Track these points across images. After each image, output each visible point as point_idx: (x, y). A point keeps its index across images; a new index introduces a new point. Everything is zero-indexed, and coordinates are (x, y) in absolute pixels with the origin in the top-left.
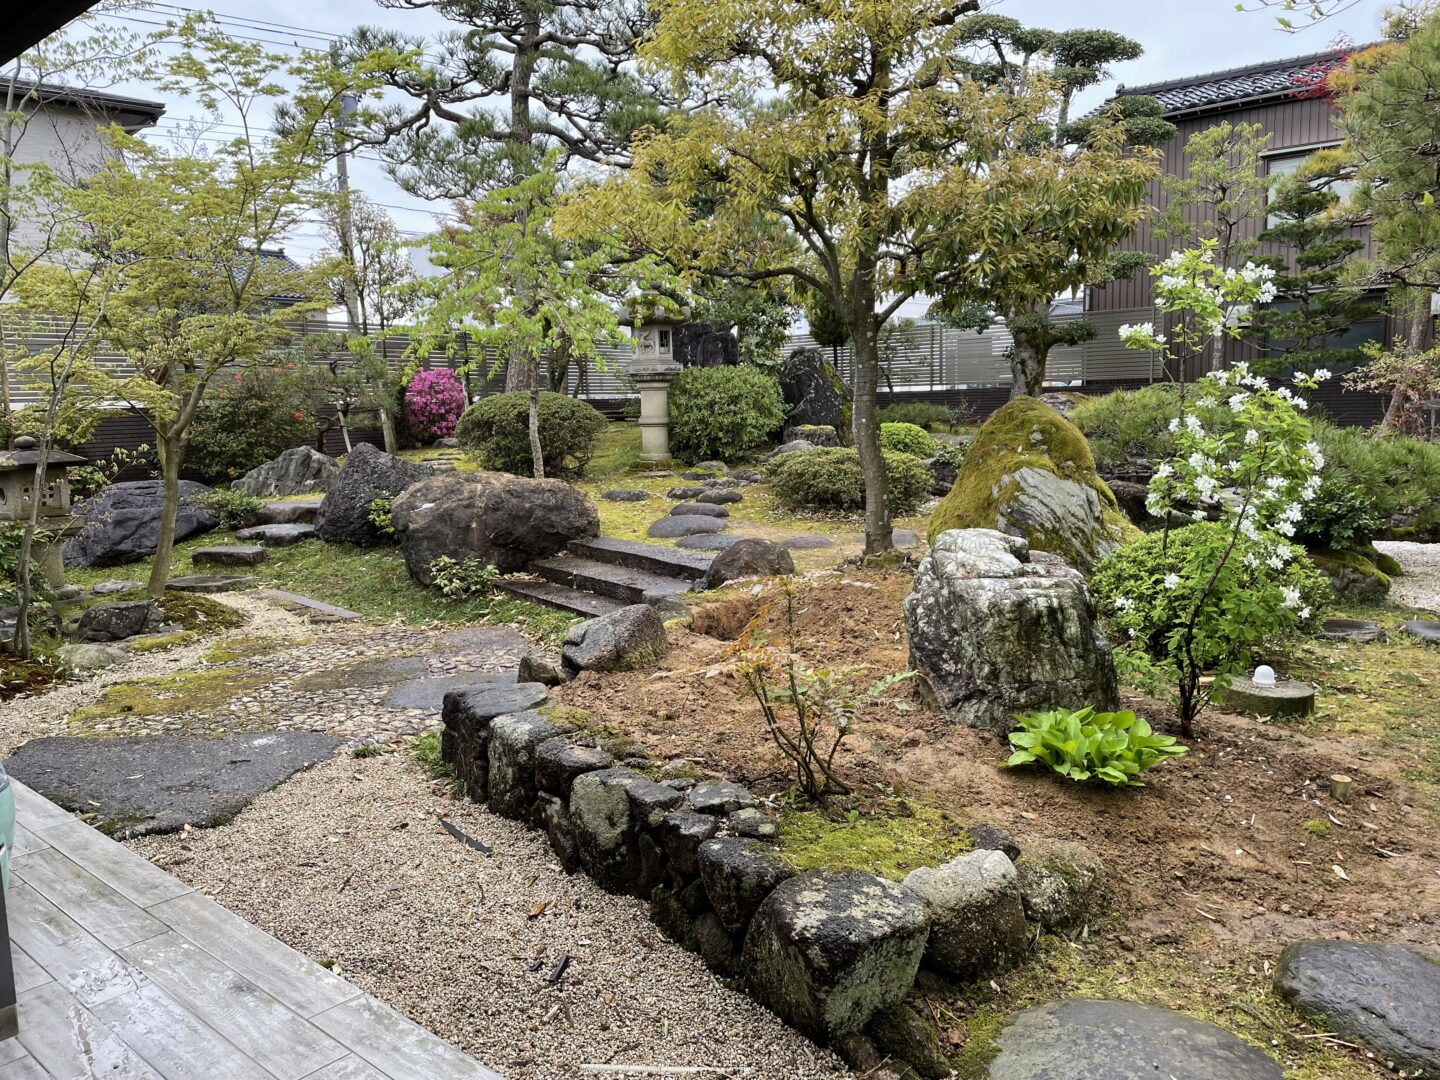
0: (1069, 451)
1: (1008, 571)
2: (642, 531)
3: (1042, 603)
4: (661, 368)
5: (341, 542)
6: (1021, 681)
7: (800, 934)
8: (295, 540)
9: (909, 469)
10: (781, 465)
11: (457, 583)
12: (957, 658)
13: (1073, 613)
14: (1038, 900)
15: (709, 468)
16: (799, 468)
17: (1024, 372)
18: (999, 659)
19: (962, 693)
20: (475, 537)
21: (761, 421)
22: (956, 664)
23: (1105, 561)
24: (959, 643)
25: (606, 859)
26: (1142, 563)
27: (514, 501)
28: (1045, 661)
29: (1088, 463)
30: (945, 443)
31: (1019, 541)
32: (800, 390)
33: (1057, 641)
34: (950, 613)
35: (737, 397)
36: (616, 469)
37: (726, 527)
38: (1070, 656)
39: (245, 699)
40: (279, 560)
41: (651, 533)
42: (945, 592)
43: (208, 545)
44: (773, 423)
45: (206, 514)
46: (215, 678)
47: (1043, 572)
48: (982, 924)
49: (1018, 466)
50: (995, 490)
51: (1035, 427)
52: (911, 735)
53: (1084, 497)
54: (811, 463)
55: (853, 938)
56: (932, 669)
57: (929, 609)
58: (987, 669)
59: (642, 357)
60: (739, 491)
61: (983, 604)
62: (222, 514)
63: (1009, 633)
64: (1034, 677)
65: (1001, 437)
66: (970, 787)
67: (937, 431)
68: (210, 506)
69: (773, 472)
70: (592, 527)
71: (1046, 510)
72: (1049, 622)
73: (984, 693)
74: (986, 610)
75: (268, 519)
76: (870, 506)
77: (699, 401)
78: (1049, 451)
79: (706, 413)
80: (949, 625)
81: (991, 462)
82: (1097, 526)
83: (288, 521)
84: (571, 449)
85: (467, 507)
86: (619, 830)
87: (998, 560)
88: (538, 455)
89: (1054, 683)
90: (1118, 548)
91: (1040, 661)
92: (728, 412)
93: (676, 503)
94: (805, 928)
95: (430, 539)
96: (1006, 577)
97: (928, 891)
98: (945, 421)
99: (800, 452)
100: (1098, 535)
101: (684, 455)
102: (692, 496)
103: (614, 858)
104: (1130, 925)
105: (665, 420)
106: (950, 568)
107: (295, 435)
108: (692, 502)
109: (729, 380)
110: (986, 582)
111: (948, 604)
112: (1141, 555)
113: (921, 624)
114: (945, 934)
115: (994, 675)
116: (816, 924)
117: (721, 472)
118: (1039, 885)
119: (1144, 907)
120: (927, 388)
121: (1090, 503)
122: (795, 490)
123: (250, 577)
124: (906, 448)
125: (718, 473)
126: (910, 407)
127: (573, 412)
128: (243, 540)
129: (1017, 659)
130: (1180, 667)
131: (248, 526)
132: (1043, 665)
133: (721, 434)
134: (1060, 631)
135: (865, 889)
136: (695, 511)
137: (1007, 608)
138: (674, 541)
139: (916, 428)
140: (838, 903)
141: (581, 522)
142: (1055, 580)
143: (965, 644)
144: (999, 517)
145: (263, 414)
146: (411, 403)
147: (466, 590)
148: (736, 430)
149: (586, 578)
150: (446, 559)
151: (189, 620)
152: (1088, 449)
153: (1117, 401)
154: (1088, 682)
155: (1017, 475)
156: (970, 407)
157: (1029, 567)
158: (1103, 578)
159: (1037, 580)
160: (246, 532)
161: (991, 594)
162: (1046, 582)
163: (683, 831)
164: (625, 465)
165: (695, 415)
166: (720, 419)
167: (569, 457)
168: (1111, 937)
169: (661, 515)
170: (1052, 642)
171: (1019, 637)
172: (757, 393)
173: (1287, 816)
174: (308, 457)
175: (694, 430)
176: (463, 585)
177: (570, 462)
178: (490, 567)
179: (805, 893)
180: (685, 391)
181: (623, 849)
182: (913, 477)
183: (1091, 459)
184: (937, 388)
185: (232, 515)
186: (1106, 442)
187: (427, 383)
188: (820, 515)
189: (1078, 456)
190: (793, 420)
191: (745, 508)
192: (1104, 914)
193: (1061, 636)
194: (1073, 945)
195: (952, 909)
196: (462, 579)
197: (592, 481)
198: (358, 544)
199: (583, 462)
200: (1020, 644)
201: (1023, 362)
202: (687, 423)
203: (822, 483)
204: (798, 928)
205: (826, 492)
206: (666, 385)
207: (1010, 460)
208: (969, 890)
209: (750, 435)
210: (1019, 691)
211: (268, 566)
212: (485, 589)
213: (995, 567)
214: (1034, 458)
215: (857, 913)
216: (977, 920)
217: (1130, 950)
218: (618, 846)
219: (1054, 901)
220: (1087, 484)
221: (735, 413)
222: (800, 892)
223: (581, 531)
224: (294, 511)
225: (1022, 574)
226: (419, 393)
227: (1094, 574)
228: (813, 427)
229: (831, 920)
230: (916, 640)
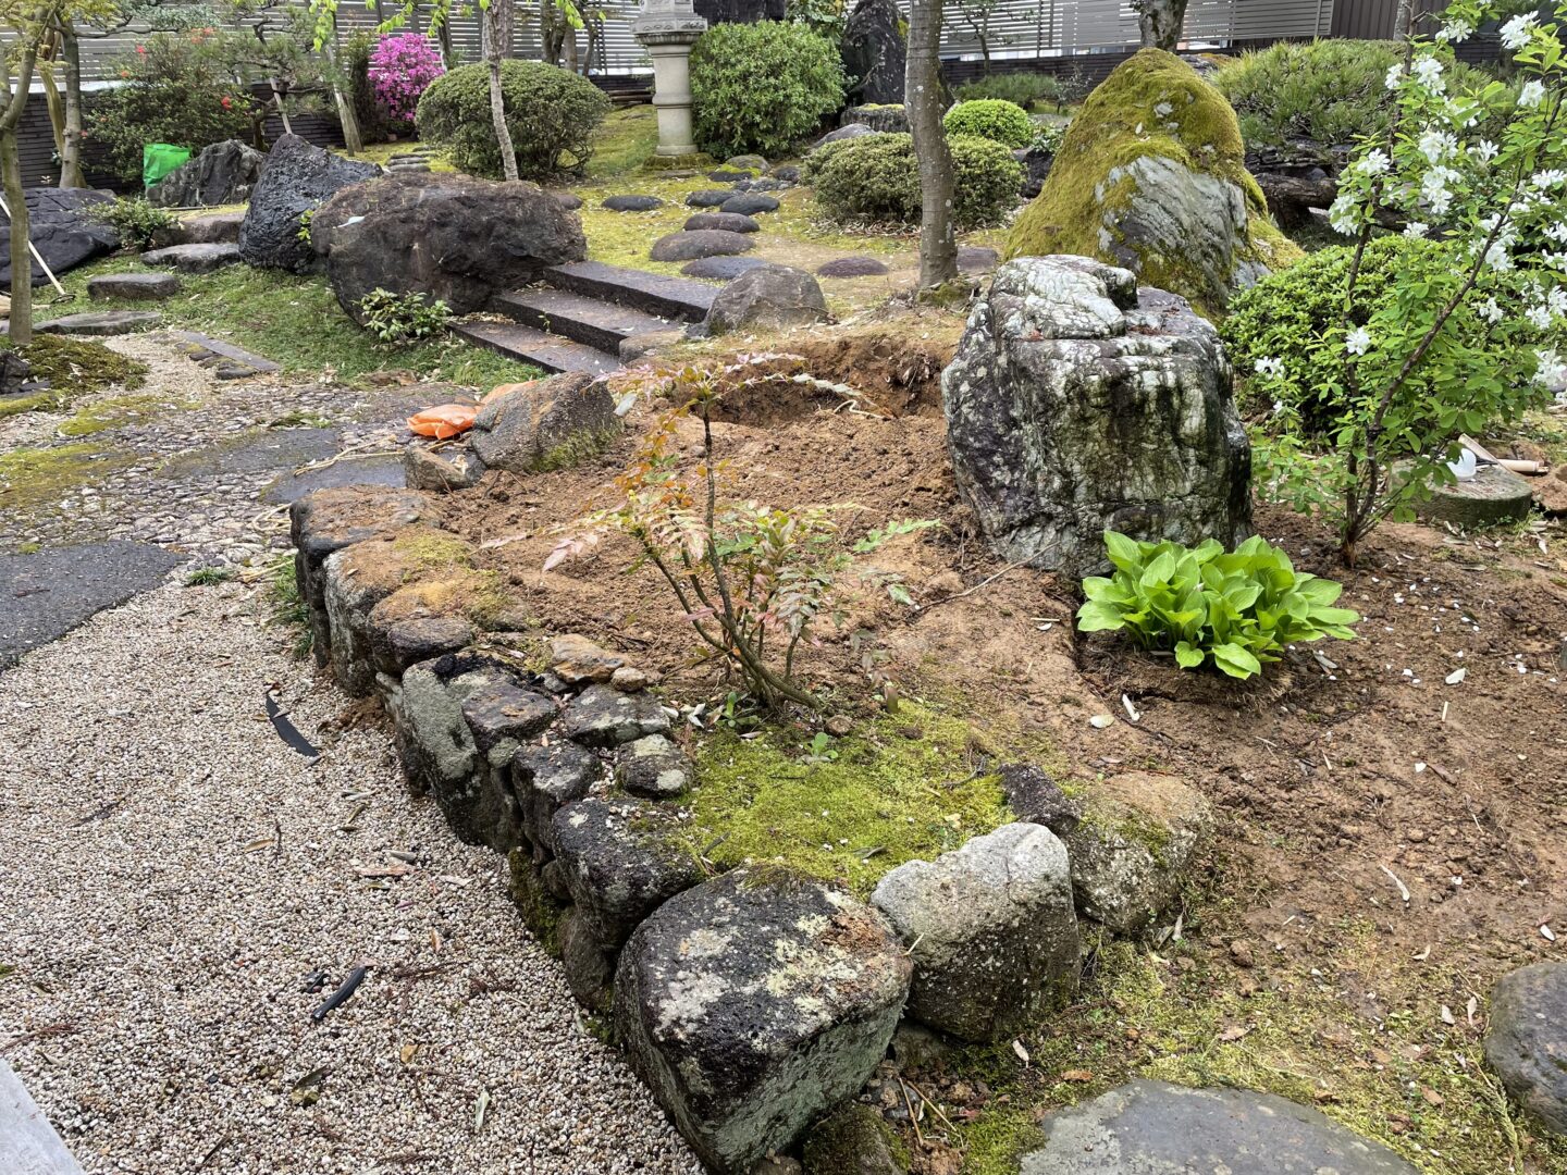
0: (1210, 130)
1: (1100, 327)
2: (645, 251)
3: (1150, 380)
4: (677, 26)
5: (269, 268)
6: (1108, 500)
7: (669, 1033)
8: (216, 264)
9: (993, 162)
10: (826, 159)
11: (396, 326)
12: (1014, 463)
13: (1196, 395)
14: (1102, 891)
15: (744, 165)
16: (849, 162)
17: (1156, 29)
18: (1077, 468)
19: (1018, 517)
20: (419, 263)
21: (811, 99)
22: (1012, 471)
23: (1246, 294)
24: (1019, 440)
25: (451, 793)
26: (1301, 298)
27: (467, 212)
28: (1147, 469)
29: (1235, 149)
30: (1048, 126)
31: (1124, 275)
32: (866, 56)
33: (1168, 438)
34: (1007, 394)
35: (779, 66)
36: (628, 167)
37: (752, 245)
38: (1186, 461)
39: (86, 491)
40: (195, 291)
41: (654, 257)
42: (1002, 360)
43: (110, 272)
44: (830, 101)
45: (105, 233)
46: (63, 458)
47: (1155, 324)
48: (1004, 957)
49: (1134, 155)
50: (1100, 190)
51: (1163, 95)
52: (936, 581)
53: (1223, 199)
54: (864, 157)
55: (758, 1045)
56: (977, 478)
57: (977, 385)
58: (1057, 483)
59: (653, 10)
60: (778, 196)
61: (1058, 383)
62: (125, 233)
63: (1094, 427)
64: (1128, 493)
65: (1113, 110)
66: (1016, 673)
67: (1041, 111)
68: (108, 220)
69: (815, 170)
70: (575, 248)
71: (1167, 220)
72: (1159, 410)
73: (1050, 517)
74: (1060, 393)
75: (182, 237)
76: (928, 216)
77: (728, 72)
78: (1179, 132)
79: (738, 88)
80: (1006, 412)
81: (1096, 148)
82: (1239, 243)
83: (207, 241)
84: (565, 142)
85: (404, 221)
86: (467, 753)
87: (1087, 310)
88: (508, 148)
89: (1158, 502)
90: (1268, 277)
91: (1140, 469)
92: (766, 88)
93: (695, 212)
94: (676, 1022)
95: (360, 265)
96: (1098, 337)
97: (916, 918)
98: (1053, 99)
99: (855, 140)
100: (1239, 255)
101: (713, 147)
102: (716, 204)
103: (463, 792)
104: (1250, 919)
105: (686, 99)
106: (1013, 322)
107: (226, 126)
108: (715, 212)
109: (768, 42)
110: (1066, 346)
111: (1006, 379)
112: (1300, 288)
113: (965, 409)
114: (938, 983)
115: (1069, 491)
116: (699, 1011)
117: (757, 170)
118: (1106, 864)
119: (1273, 885)
120: (1032, 54)
121: (1232, 207)
122: (843, 193)
123: (156, 314)
124: (998, 133)
125: (755, 171)
126: (1009, 79)
127: (562, 89)
128: (151, 265)
129: (1104, 466)
130: (1353, 470)
131: (160, 246)
132: (1143, 476)
133: (758, 118)
134: (1174, 422)
135: (802, 925)
136: (715, 225)
137: (1095, 388)
138: (680, 265)
139: (1011, 106)
140: (746, 962)
141: (558, 242)
142: (1174, 339)
143: (1027, 442)
144: (1102, 231)
145: (180, 98)
146: (375, 81)
147: (412, 334)
148: (777, 111)
149: (561, 319)
150: (381, 292)
151: (56, 378)
152: (1237, 127)
153: (1278, 57)
154: (1211, 501)
155: (1131, 169)
156: (1084, 77)
157: (1134, 318)
158: (1241, 321)
159: (1146, 340)
160: (155, 255)
161: (1070, 366)
162: (1158, 344)
163: (539, 783)
164: (639, 162)
165: (725, 90)
166: (756, 96)
167: (565, 152)
168: (1216, 940)
169: (672, 230)
170: (1161, 441)
171: (1109, 433)
172: (806, 60)
173: (1497, 705)
174: (236, 155)
175: (722, 114)
176: (407, 327)
177: (567, 159)
178: (439, 303)
179: (697, 934)
180: (710, 58)
181: (476, 780)
182: (997, 173)
183: (1238, 144)
184: (1043, 54)
185: (137, 232)
186: (1258, 119)
187: (395, 54)
188: (874, 227)
189: (1220, 138)
190: (855, 97)
191: (782, 219)
192: (1208, 899)
193: (1174, 430)
194: (1155, 957)
195: (954, 944)
196: (405, 319)
197: (594, 183)
198: (291, 270)
199: (584, 158)
200: (1110, 443)
201: (1155, 15)
202: (715, 103)
203: (877, 185)
204: (665, 1019)
205: (883, 196)
206: (686, 49)
207: (1124, 146)
208: (985, 904)
209: (796, 119)
210: (1104, 513)
211: (180, 300)
212: (434, 333)
213: (1082, 321)
214: (1158, 141)
215: (775, 983)
216: (996, 953)
217: (1245, 966)
218: (469, 775)
219: (1128, 889)
220: (1230, 179)
221: (776, 89)
222: (687, 932)
223: (562, 254)
224: (215, 226)
225: (1122, 331)
226: (388, 67)
227: (1228, 313)
228: (877, 107)
229: (726, 1002)
230: (956, 433)
